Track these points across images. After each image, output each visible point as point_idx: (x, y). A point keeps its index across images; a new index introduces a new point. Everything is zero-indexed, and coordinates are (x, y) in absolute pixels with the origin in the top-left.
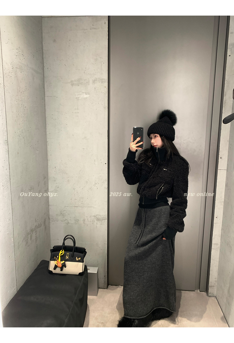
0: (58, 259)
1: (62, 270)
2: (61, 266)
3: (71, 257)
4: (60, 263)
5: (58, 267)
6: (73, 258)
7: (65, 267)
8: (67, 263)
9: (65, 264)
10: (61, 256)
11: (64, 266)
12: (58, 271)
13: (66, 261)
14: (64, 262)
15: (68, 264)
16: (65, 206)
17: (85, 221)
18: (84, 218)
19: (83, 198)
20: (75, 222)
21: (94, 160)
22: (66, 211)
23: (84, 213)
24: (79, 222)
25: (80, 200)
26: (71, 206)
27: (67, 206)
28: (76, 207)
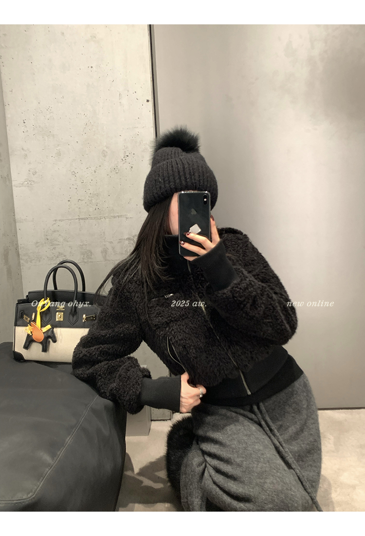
0: (35, 321)
1: (45, 349)
2: (41, 337)
3: (71, 317)
4: (39, 330)
5: (35, 341)
6: (75, 318)
7: (55, 341)
8: (58, 331)
9: (53, 332)
10: (40, 313)
11: (50, 337)
12: (35, 353)
13: (57, 327)
14: (49, 327)
15: (61, 334)
16: (56, 220)
17: (106, 253)
18: (105, 245)
19: (98, 195)
20: (83, 259)
21: (120, 94)
22: (58, 231)
23: (104, 233)
24: (93, 257)
25: (91, 200)
26: (71, 219)
27: (60, 220)
28: (83, 221)
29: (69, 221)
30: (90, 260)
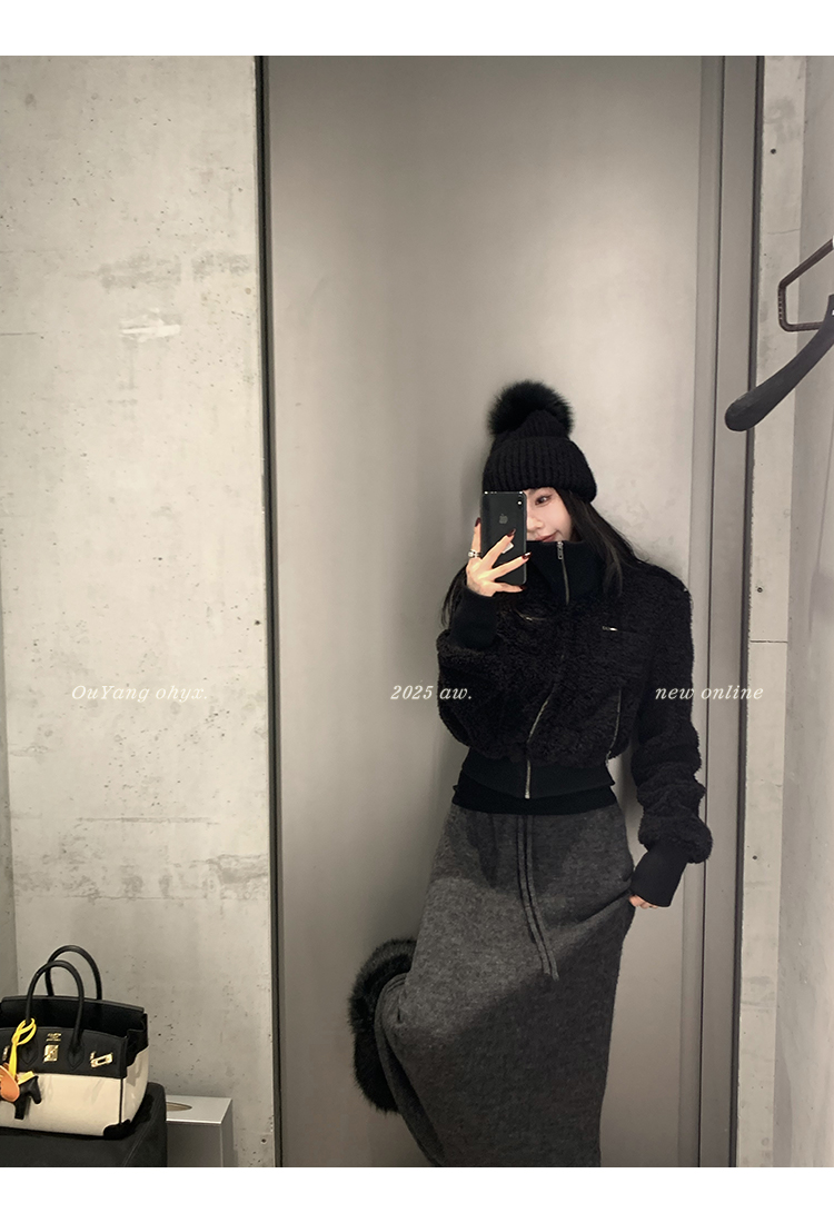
16: (81, 819)
17: (168, 884)
18: (166, 870)
19: (158, 780)
20: (127, 892)
21: (208, 608)
22: (84, 838)
23: (166, 847)
24: (143, 889)
25: (146, 788)
26: (108, 820)
27: (88, 820)
28: (130, 823)
29: (106, 823)
30: (138, 895)
